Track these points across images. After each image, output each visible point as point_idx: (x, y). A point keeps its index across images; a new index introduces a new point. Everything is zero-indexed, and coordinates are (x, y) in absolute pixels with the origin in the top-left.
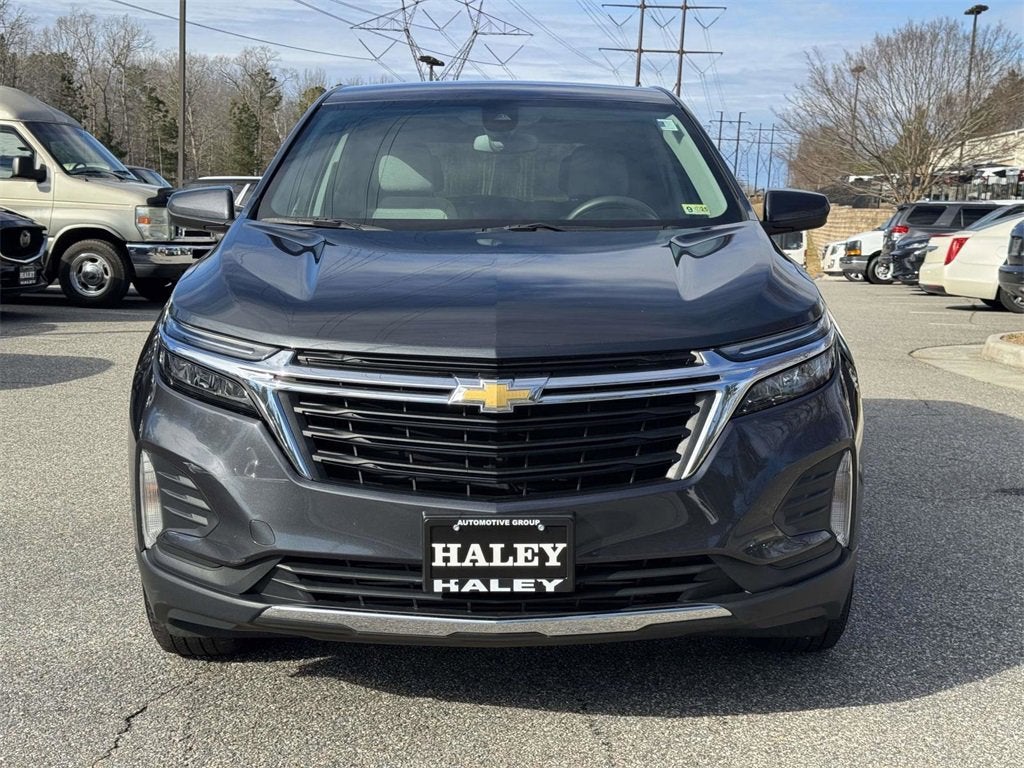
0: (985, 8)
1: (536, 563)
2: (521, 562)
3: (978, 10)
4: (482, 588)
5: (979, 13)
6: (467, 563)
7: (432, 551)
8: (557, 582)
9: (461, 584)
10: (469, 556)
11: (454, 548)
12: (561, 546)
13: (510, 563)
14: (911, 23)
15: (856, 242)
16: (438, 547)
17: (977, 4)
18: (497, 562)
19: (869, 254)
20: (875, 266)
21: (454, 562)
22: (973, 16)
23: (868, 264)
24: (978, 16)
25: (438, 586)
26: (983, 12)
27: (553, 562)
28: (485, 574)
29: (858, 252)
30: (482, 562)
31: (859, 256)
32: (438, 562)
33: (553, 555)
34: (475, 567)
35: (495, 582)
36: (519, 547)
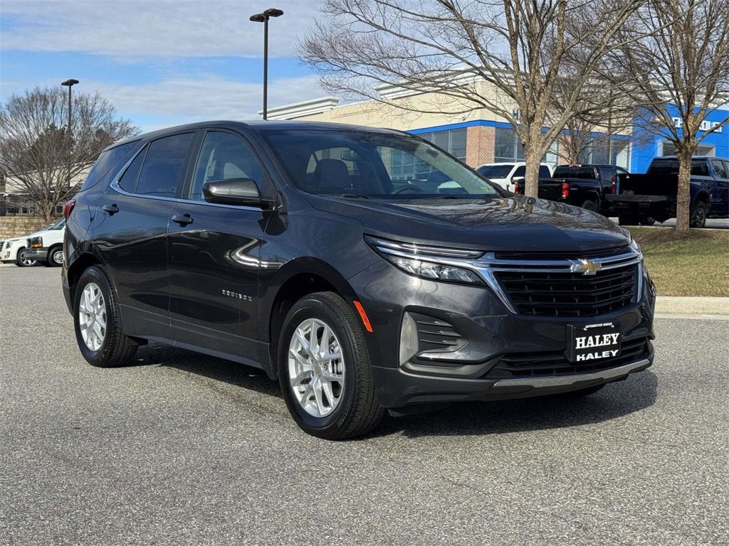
0: (76, 82)
1: (610, 343)
2: (605, 344)
3: (71, 83)
4: (592, 358)
5: (72, 85)
6: (588, 346)
7: (576, 341)
8: (616, 351)
9: (586, 357)
10: (589, 343)
11: (584, 339)
12: (618, 334)
13: (601, 344)
14: (38, 88)
15: (38, 238)
16: (578, 339)
17: (71, 79)
18: (597, 345)
19: (49, 246)
20: (53, 255)
21: (583, 347)
22: (68, 87)
23: (49, 253)
24: (72, 87)
25: (578, 358)
26: (74, 85)
27: (615, 342)
28: (593, 350)
29: (40, 245)
30: (592, 346)
31: (42, 248)
32: (578, 347)
33: (615, 339)
34: (590, 348)
35: (596, 354)
36: (605, 336)
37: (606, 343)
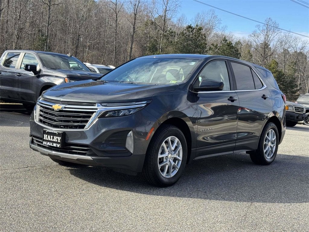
1: (57, 141)
4: (49, 144)
6: (48, 139)
7: (44, 136)
8: (59, 145)
9: (47, 143)
10: (48, 138)
11: (46, 135)
12: (60, 138)
13: (53, 140)
18: (52, 140)
21: (46, 139)
25: (44, 143)
27: (59, 141)
28: (50, 141)
30: (50, 140)
32: (44, 138)
33: (59, 140)
34: (49, 140)
35: (51, 143)
36: (55, 137)
37: (55, 140)
